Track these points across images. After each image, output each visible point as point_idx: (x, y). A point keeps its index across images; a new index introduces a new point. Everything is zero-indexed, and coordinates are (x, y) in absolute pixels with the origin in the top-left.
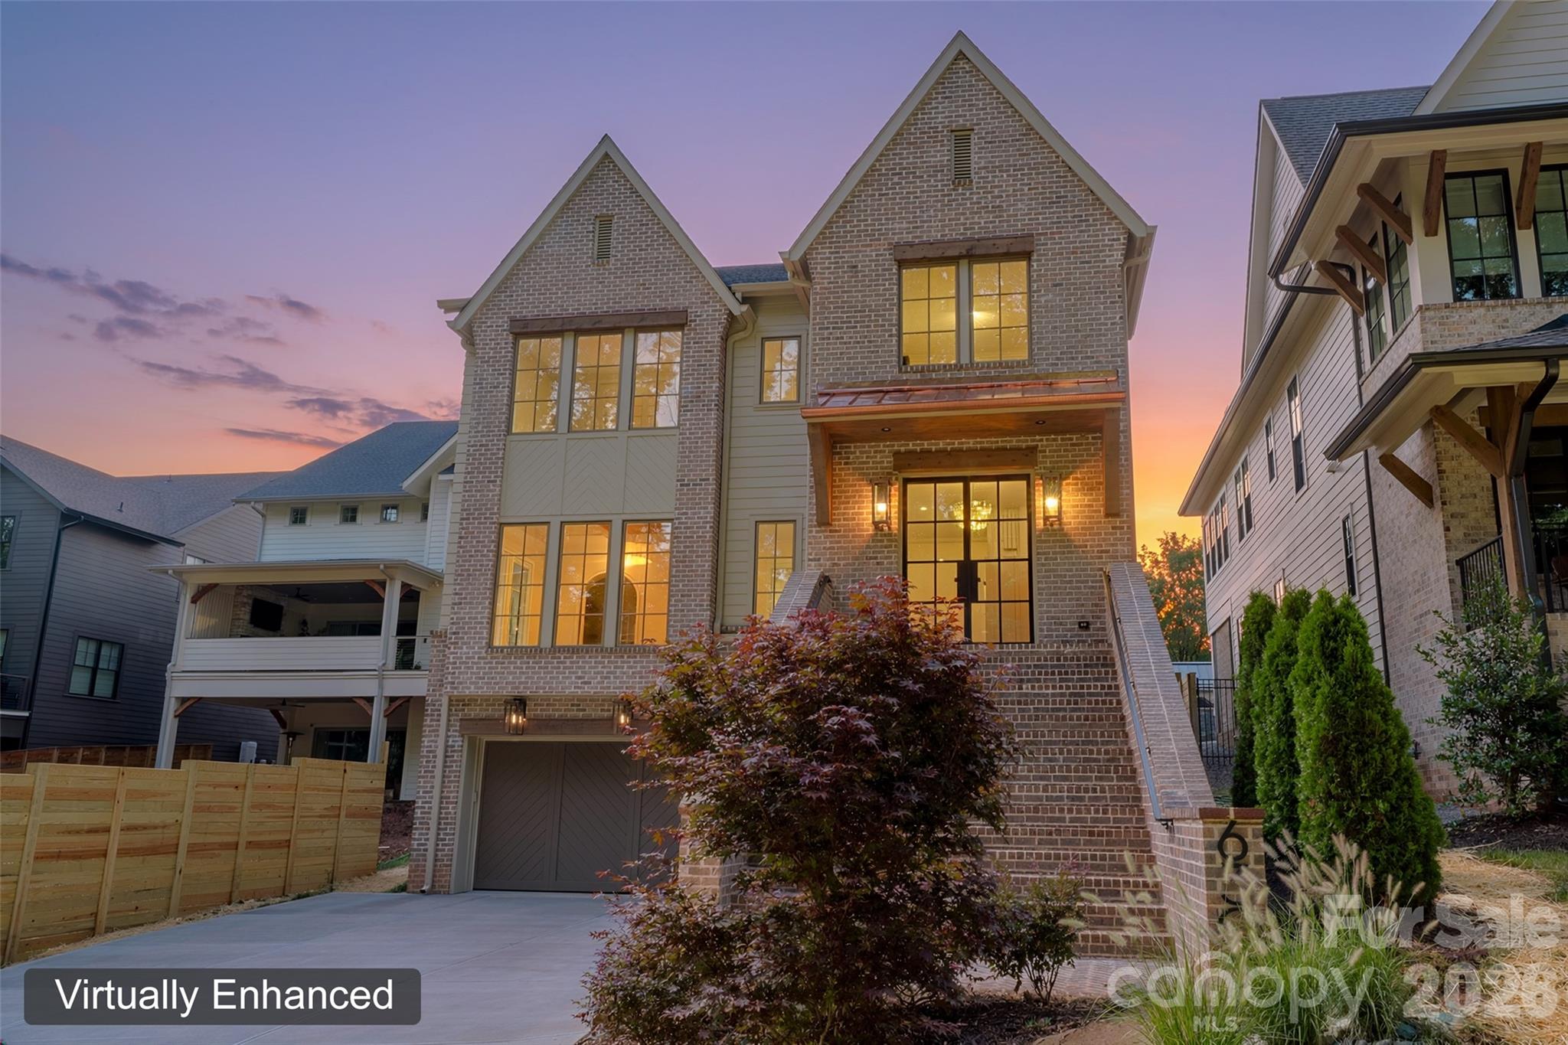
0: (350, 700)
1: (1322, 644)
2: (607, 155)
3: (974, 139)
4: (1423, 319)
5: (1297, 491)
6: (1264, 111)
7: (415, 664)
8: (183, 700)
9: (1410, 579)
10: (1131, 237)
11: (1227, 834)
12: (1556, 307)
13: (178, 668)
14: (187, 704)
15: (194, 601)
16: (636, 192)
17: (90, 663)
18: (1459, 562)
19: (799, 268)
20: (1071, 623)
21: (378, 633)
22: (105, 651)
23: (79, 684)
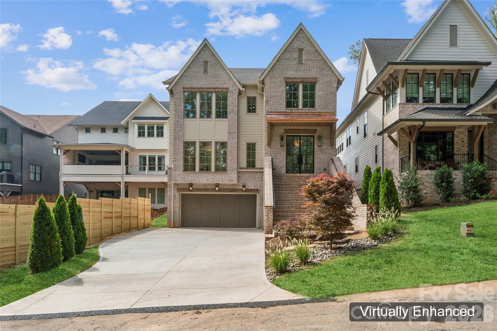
0: (114, 182)
1: (386, 178)
2: (206, 44)
3: (304, 52)
4: (399, 106)
5: (364, 138)
6: (364, 41)
7: (129, 173)
8: (66, 182)
9: (390, 161)
10: (339, 80)
11: (370, 208)
12: (425, 105)
13: (62, 173)
14: (66, 184)
15: (64, 154)
16: (214, 55)
17: (34, 171)
18: (401, 159)
19: (261, 81)
20: (322, 169)
21: (120, 165)
22: (37, 168)
23: (32, 177)
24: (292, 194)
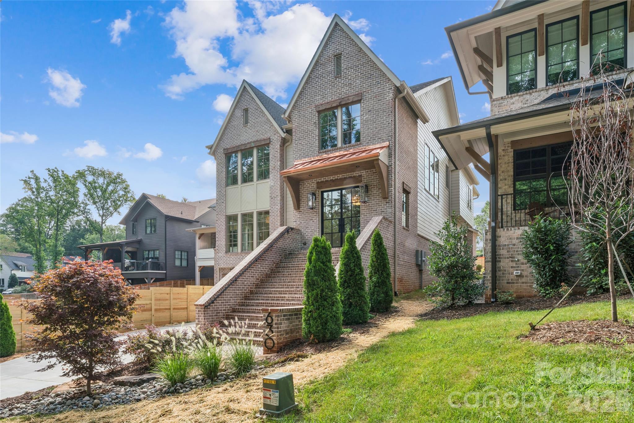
2: (243, 86)
3: (342, 57)
4: (492, 105)
8: (200, 267)
10: (396, 87)
11: (268, 316)
12: (550, 90)
13: (198, 258)
15: (199, 239)
16: (253, 98)
17: (180, 257)
22: (183, 253)
23: (178, 263)
24: (285, 282)
